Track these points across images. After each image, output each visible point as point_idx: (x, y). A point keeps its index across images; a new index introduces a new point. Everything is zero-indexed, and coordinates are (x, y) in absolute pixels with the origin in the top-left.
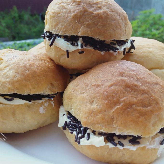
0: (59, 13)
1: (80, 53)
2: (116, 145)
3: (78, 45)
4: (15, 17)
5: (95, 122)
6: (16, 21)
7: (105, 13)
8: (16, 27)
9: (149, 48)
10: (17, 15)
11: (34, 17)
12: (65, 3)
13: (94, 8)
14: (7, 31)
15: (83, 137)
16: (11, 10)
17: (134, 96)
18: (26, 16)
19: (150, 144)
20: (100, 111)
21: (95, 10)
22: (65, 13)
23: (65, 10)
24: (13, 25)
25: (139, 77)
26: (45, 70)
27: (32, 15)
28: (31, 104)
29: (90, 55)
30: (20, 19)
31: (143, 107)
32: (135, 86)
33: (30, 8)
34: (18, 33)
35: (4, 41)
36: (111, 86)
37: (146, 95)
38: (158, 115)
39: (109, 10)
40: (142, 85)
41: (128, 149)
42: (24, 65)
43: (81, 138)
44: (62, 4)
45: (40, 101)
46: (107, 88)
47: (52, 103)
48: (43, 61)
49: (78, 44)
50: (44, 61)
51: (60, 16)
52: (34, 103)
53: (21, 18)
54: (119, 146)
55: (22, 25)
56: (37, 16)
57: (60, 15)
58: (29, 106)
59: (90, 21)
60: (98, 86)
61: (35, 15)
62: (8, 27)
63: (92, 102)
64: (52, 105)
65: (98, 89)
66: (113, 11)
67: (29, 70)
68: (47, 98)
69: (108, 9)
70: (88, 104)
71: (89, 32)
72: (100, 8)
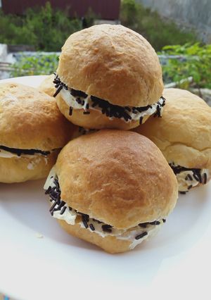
0: (71, 59)
1: (85, 113)
2: (87, 227)
3: (83, 105)
4: (47, 18)
5: (73, 199)
6: (48, 24)
7: (123, 72)
8: (46, 32)
9: (184, 115)
10: (50, 15)
11: (73, 22)
12: (80, 47)
13: (112, 62)
14: (34, 36)
15: (59, 209)
16: (42, 8)
17: (119, 184)
18: (62, 19)
19: (122, 236)
20: (80, 190)
21: (112, 66)
22: (77, 60)
23: (78, 57)
24: (43, 29)
25: (133, 163)
26: (42, 123)
27: (71, 18)
28: (20, 159)
29: (97, 118)
30: (53, 21)
31: (124, 198)
32: (125, 173)
33: (68, 7)
34: (48, 42)
35: (27, 50)
36: (99, 166)
37: (132, 187)
38: (138, 210)
39: (130, 68)
40: (134, 173)
41: (98, 234)
42: (18, 115)
43: (56, 210)
44: (77, 48)
45: (31, 157)
46: (94, 168)
47: (46, 159)
48: (45, 111)
49: (84, 102)
50: (48, 110)
51: (71, 64)
52: (24, 158)
53: (54, 19)
54: (89, 229)
55: (54, 31)
56: (77, 20)
57: (71, 61)
58: (16, 160)
59: (102, 80)
60: (87, 161)
61: (75, 18)
62: (36, 31)
63: (76, 177)
64: (45, 162)
65: (86, 165)
66: (134, 71)
67: (22, 122)
68: (40, 154)
69: (129, 66)
70: (72, 178)
71: (98, 93)
72: (119, 63)
